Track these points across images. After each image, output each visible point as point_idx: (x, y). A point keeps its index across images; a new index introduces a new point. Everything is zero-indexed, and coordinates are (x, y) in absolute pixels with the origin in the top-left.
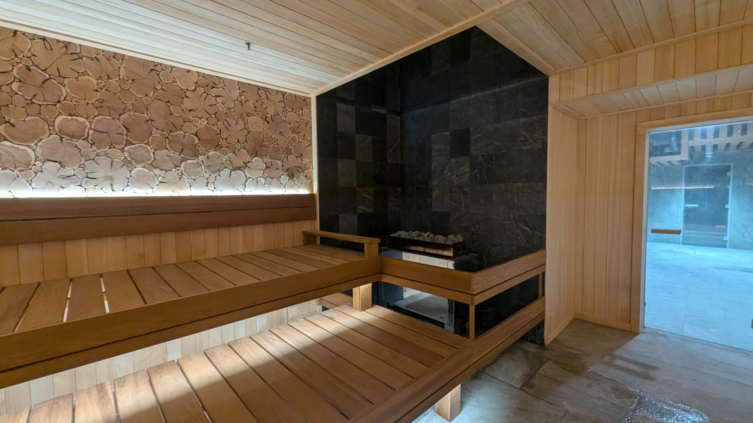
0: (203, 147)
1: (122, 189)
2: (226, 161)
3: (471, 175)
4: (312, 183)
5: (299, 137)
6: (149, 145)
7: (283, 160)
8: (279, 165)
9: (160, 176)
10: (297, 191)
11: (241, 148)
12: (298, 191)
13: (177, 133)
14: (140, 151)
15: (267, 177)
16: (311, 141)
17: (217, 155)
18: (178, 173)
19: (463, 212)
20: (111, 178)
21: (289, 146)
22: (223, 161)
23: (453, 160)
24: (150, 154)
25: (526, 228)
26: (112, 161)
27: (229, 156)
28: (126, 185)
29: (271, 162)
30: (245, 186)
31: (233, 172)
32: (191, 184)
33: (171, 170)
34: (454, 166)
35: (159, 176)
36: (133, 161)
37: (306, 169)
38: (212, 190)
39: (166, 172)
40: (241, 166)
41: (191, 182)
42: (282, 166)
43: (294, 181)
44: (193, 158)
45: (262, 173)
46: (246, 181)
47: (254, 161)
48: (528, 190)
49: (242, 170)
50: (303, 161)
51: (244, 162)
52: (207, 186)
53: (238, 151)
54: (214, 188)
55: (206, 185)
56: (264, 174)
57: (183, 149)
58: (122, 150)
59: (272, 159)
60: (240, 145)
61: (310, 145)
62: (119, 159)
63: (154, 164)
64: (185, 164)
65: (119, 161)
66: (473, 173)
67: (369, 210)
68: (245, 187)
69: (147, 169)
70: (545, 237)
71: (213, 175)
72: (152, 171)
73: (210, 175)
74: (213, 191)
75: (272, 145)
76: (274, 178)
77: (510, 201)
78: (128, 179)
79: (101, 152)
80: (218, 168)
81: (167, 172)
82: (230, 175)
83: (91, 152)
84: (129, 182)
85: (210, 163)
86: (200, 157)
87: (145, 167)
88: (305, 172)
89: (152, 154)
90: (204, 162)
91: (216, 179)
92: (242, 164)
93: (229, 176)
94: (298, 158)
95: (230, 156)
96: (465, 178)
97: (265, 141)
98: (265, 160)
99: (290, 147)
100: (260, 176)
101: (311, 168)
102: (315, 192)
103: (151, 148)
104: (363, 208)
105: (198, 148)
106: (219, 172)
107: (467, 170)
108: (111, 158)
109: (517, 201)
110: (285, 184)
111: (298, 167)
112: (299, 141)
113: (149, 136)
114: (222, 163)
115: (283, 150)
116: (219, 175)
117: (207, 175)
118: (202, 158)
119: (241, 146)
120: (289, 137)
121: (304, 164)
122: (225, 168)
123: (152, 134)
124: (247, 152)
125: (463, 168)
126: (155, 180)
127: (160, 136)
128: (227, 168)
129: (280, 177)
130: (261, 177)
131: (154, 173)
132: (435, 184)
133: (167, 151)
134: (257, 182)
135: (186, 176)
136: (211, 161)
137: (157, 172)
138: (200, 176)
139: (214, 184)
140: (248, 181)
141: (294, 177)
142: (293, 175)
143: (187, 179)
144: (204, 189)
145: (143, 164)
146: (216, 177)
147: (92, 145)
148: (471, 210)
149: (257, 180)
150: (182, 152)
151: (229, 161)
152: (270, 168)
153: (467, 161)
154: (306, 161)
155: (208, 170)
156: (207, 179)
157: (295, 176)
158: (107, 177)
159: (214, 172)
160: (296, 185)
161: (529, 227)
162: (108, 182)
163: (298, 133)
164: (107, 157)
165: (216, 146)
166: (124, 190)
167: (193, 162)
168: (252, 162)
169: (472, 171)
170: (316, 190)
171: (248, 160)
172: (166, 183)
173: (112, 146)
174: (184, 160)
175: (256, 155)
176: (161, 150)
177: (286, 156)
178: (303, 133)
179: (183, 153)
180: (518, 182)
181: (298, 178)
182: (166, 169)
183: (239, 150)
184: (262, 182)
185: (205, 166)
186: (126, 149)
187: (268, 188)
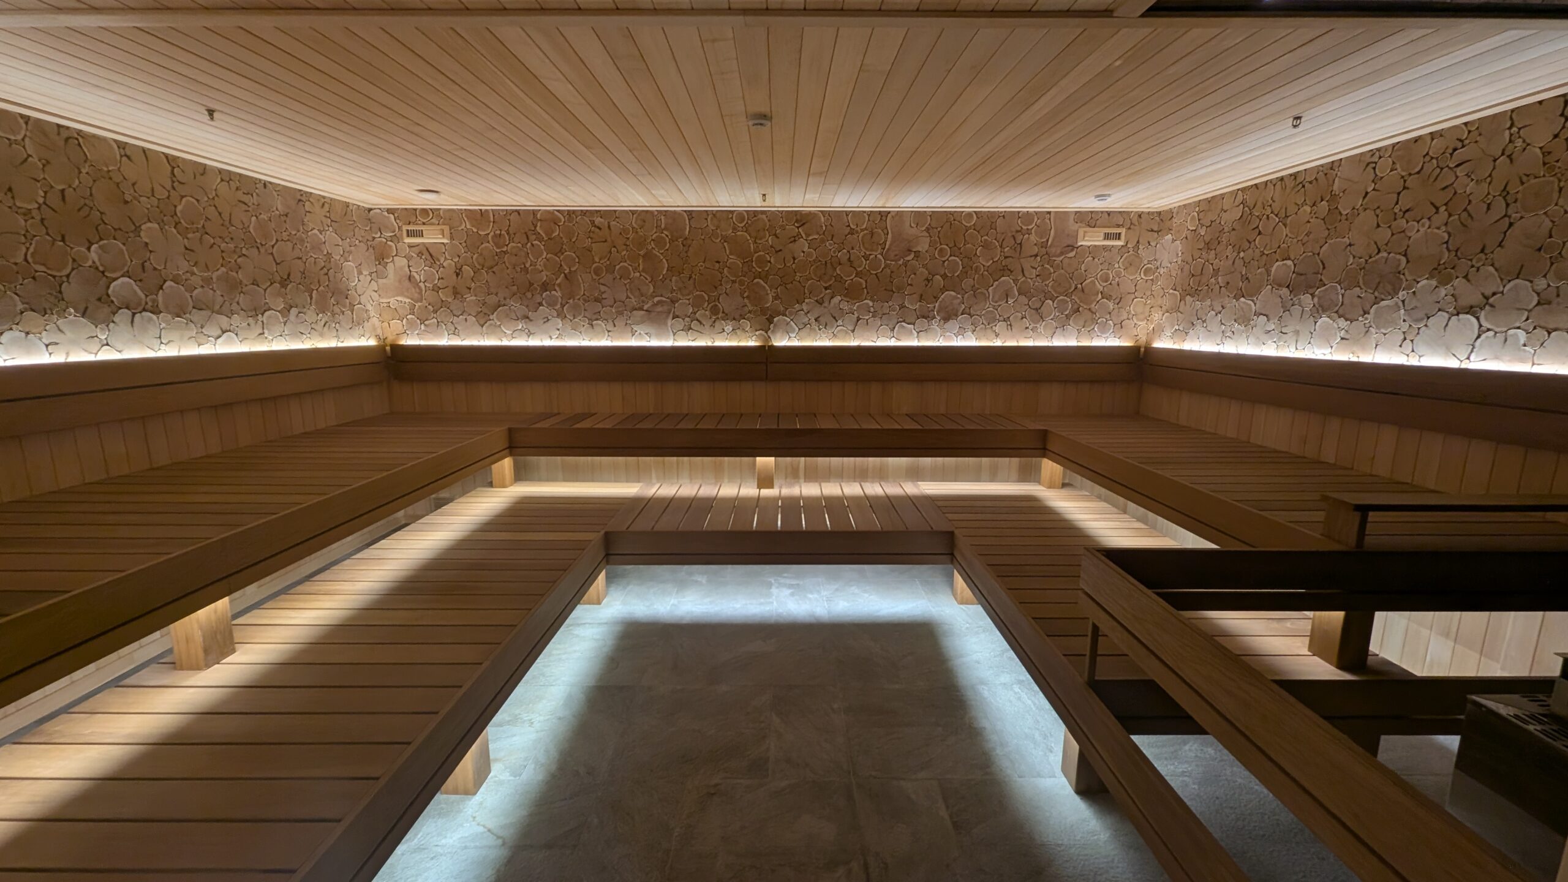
0: (1410, 274)
1: (1304, 348)
2: (1446, 296)
6: (1340, 284)
9: (1344, 329)
11: (1483, 265)
14: (1330, 294)
15: (1535, 328)
17: (1432, 286)
18: (1365, 324)
20: (1297, 332)
22: (1439, 297)
26: (1303, 310)
27: (1452, 286)
28: (1308, 342)
29: (1558, 287)
30: (1473, 347)
31: (1453, 318)
32: (1378, 341)
33: (1358, 320)
35: (1342, 329)
36: (1320, 309)
38: (1408, 355)
39: (1352, 322)
40: (1473, 303)
41: (1379, 338)
44: (1390, 297)
45: (1524, 318)
46: (1479, 337)
47: (1509, 290)
49: (1473, 315)
51: (1482, 294)
52: (1401, 346)
53: (1475, 272)
54: (1411, 352)
55: (1399, 345)
56: (1527, 319)
57: (1379, 283)
58: (1313, 295)
60: (1484, 257)
63: (1341, 312)
64: (1377, 308)
65: (1308, 309)
68: (1471, 354)
69: (1331, 319)
71: (1416, 326)
72: (1336, 323)
73: (1410, 326)
76: (1555, 330)
78: (1312, 333)
79: (1297, 300)
80: (1428, 312)
82: (1447, 325)
83: (1289, 302)
85: (1414, 303)
86: (1401, 293)
87: (1331, 317)
89: (1340, 296)
90: (1406, 302)
92: (1478, 300)
93: (1444, 327)
95: (1455, 285)
97: (1553, 234)
98: (1538, 285)
100: (1518, 325)
103: (1341, 287)
105: (1402, 276)
106: (1425, 320)
108: (1302, 307)
113: (1344, 270)
114: (1437, 302)
117: (1405, 327)
118: (1403, 295)
119: (1487, 259)
122: (1438, 310)
123: (1347, 266)
124: (1497, 271)
126: (1336, 336)
127: (1356, 267)
128: (1444, 311)
130: (1519, 328)
131: (1338, 325)
133: (1358, 289)
134: (1506, 340)
135: (1375, 328)
136: (1418, 300)
137: (1342, 323)
138: (1395, 329)
139: (1413, 343)
140: (1483, 336)
143: (1375, 333)
144: (1395, 353)
145: (1327, 313)
146: (1419, 328)
147: (1291, 292)
150: (1377, 288)
151: (1452, 295)
152: (1551, 303)
155: (1408, 318)
156: (1404, 333)
159: (1419, 320)
162: (1294, 338)
164: (1300, 306)
165: (1434, 269)
166: (1306, 349)
167: (1389, 304)
168: (1502, 293)
171: (1494, 289)
172: (1348, 339)
173: (1306, 291)
174: (1377, 301)
175: (1519, 274)
176: (1352, 289)
179: (1377, 291)
182: (1352, 318)
183: (1479, 268)
184: (1518, 339)
186: (1317, 293)
187: (1531, 356)
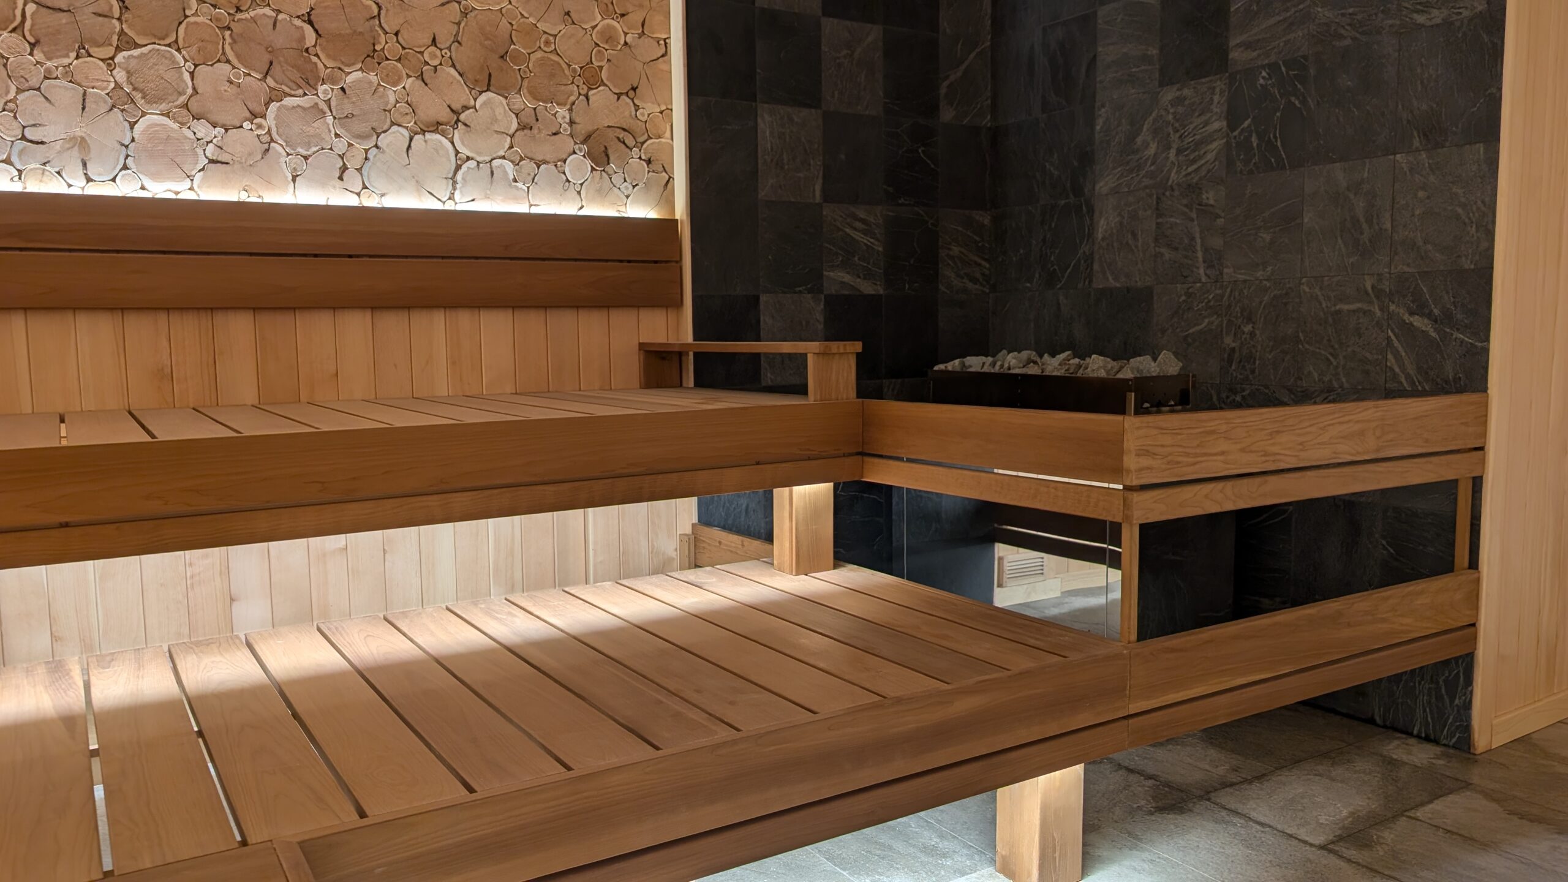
0: (328, 56)
1: (111, 177)
2: (397, 102)
3: (1228, 144)
4: (669, 186)
5: (626, 31)
6: (178, 50)
7: (573, 104)
8: (560, 120)
9: (211, 141)
10: (620, 208)
11: (441, 64)
12: (622, 209)
13: (256, 15)
14: (157, 67)
15: (522, 159)
16: (666, 44)
17: (370, 83)
18: (258, 136)
19: (1200, 281)
20: (82, 143)
21: (593, 59)
22: (387, 103)
23: (1169, 95)
24: (182, 74)
25: (1418, 322)
26: (85, 94)
27: (404, 88)
28: (120, 166)
29: (535, 109)
30: (455, 183)
31: (416, 137)
32: (295, 169)
33: (241, 127)
34: (1170, 117)
35: (208, 143)
36: (138, 96)
37: (650, 138)
38: (357, 191)
39: (226, 130)
40: (442, 119)
41: (295, 163)
42: (572, 123)
43: (609, 175)
44: (300, 92)
45: (507, 146)
46: (458, 168)
47: (481, 106)
48: (1432, 178)
49: (443, 134)
50: (641, 111)
51: (449, 106)
52: (341, 178)
53: (432, 73)
54: (361, 186)
55: (338, 175)
56: (511, 147)
57: (271, 63)
58: (109, 62)
59: (539, 100)
60: (438, 52)
61: (663, 56)
62: (103, 89)
63: (194, 105)
64: (279, 108)
65: (103, 93)
66: (1236, 133)
67: (867, 288)
68: (454, 189)
69: (176, 121)
70: (1486, 351)
71: (360, 147)
72: (189, 128)
73: (350, 145)
74: (358, 194)
75: (539, 54)
76: (545, 162)
77: (1365, 226)
78: (127, 147)
79: (57, 68)
80: (374, 125)
81: (230, 131)
82: (409, 146)
83: (33, 68)
84: (127, 156)
85: (348, 108)
86: (321, 89)
87: (171, 114)
88: (645, 146)
89: (187, 77)
90: (333, 103)
91: (366, 159)
92: (445, 115)
93: (405, 150)
94: (624, 97)
95: (407, 87)
96: (1210, 156)
97: (514, 39)
98: (514, 104)
99: (596, 63)
100: (502, 153)
101: (668, 134)
102: (678, 216)
103: (183, 57)
104: (847, 278)
105: (314, 59)
106: (375, 137)
107: (1216, 125)
108: (81, 86)
109: (1388, 225)
110: (582, 184)
111: (624, 130)
112: (626, 43)
113: (180, 23)
114: (385, 110)
115: (574, 70)
116: (376, 146)
117: (341, 146)
118: (325, 92)
119: (443, 56)
120: (594, 28)
121: (644, 119)
122: (393, 124)
123: (186, 17)
124: (461, 75)
125: (1204, 118)
126: (196, 155)
127: (208, 22)
128: (399, 125)
129: (565, 161)
130: (503, 157)
131: (195, 133)
132: (1105, 190)
133: (228, 67)
134: (492, 173)
135: (282, 145)
136: (353, 103)
137: (202, 129)
138: (323, 149)
139: (361, 174)
140: (464, 168)
141: (609, 164)
142: (608, 156)
143: (285, 154)
144: (334, 187)
145: (164, 106)
146: (366, 151)
147: (33, 46)
148: (1226, 270)
149: (491, 168)
150: (271, 72)
151: (407, 102)
152: (531, 128)
153: (1217, 90)
154: (648, 108)
155: (343, 131)
156: (342, 157)
157: (612, 158)
158: (73, 139)
159: (362, 137)
160: (616, 190)
161: (1429, 315)
162: (76, 153)
163: (623, 15)
164: (71, 82)
165: (368, 56)
166: (117, 179)
167: (301, 104)
168: (474, 107)
169: (1232, 127)
170: (680, 210)
171: (463, 102)
172: (227, 163)
173: (82, 51)
174: (275, 96)
175: (489, 85)
176: (212, 65)
177: (583, 92)
178: (636, 17)
179: (271, 77)
180: (1395, 154)
181: (624, 164)
182: (228, 123)
183: (435, 67)
184: (505, 172)
185: (335, 118)
186: (119, 58)
187: (526, 195)
